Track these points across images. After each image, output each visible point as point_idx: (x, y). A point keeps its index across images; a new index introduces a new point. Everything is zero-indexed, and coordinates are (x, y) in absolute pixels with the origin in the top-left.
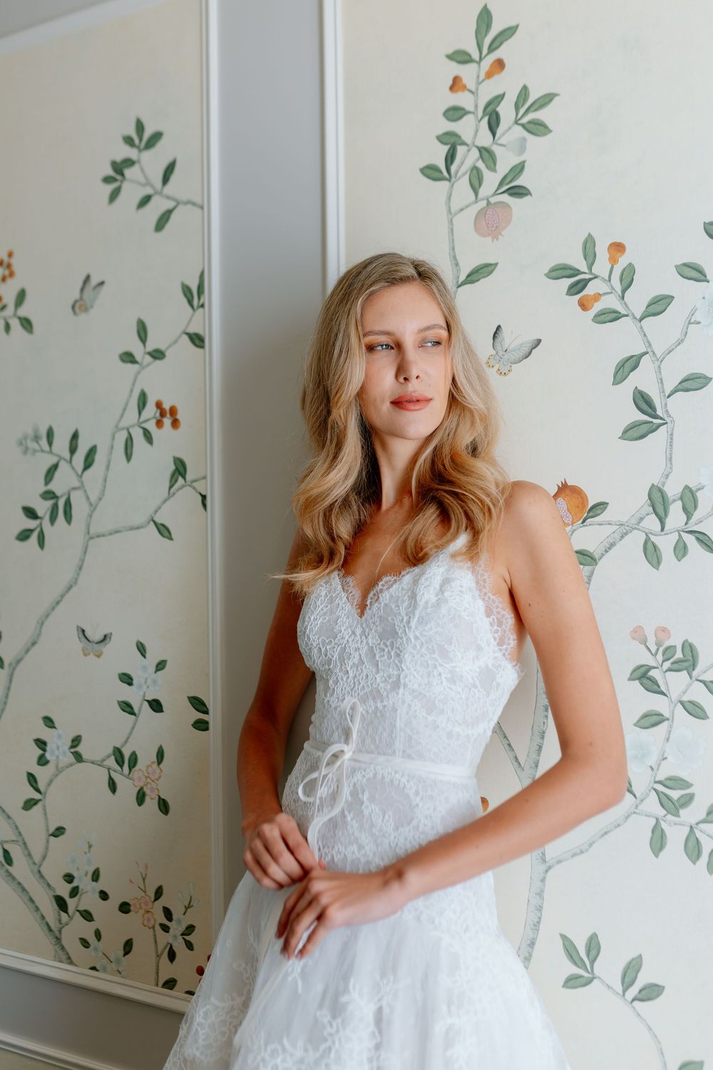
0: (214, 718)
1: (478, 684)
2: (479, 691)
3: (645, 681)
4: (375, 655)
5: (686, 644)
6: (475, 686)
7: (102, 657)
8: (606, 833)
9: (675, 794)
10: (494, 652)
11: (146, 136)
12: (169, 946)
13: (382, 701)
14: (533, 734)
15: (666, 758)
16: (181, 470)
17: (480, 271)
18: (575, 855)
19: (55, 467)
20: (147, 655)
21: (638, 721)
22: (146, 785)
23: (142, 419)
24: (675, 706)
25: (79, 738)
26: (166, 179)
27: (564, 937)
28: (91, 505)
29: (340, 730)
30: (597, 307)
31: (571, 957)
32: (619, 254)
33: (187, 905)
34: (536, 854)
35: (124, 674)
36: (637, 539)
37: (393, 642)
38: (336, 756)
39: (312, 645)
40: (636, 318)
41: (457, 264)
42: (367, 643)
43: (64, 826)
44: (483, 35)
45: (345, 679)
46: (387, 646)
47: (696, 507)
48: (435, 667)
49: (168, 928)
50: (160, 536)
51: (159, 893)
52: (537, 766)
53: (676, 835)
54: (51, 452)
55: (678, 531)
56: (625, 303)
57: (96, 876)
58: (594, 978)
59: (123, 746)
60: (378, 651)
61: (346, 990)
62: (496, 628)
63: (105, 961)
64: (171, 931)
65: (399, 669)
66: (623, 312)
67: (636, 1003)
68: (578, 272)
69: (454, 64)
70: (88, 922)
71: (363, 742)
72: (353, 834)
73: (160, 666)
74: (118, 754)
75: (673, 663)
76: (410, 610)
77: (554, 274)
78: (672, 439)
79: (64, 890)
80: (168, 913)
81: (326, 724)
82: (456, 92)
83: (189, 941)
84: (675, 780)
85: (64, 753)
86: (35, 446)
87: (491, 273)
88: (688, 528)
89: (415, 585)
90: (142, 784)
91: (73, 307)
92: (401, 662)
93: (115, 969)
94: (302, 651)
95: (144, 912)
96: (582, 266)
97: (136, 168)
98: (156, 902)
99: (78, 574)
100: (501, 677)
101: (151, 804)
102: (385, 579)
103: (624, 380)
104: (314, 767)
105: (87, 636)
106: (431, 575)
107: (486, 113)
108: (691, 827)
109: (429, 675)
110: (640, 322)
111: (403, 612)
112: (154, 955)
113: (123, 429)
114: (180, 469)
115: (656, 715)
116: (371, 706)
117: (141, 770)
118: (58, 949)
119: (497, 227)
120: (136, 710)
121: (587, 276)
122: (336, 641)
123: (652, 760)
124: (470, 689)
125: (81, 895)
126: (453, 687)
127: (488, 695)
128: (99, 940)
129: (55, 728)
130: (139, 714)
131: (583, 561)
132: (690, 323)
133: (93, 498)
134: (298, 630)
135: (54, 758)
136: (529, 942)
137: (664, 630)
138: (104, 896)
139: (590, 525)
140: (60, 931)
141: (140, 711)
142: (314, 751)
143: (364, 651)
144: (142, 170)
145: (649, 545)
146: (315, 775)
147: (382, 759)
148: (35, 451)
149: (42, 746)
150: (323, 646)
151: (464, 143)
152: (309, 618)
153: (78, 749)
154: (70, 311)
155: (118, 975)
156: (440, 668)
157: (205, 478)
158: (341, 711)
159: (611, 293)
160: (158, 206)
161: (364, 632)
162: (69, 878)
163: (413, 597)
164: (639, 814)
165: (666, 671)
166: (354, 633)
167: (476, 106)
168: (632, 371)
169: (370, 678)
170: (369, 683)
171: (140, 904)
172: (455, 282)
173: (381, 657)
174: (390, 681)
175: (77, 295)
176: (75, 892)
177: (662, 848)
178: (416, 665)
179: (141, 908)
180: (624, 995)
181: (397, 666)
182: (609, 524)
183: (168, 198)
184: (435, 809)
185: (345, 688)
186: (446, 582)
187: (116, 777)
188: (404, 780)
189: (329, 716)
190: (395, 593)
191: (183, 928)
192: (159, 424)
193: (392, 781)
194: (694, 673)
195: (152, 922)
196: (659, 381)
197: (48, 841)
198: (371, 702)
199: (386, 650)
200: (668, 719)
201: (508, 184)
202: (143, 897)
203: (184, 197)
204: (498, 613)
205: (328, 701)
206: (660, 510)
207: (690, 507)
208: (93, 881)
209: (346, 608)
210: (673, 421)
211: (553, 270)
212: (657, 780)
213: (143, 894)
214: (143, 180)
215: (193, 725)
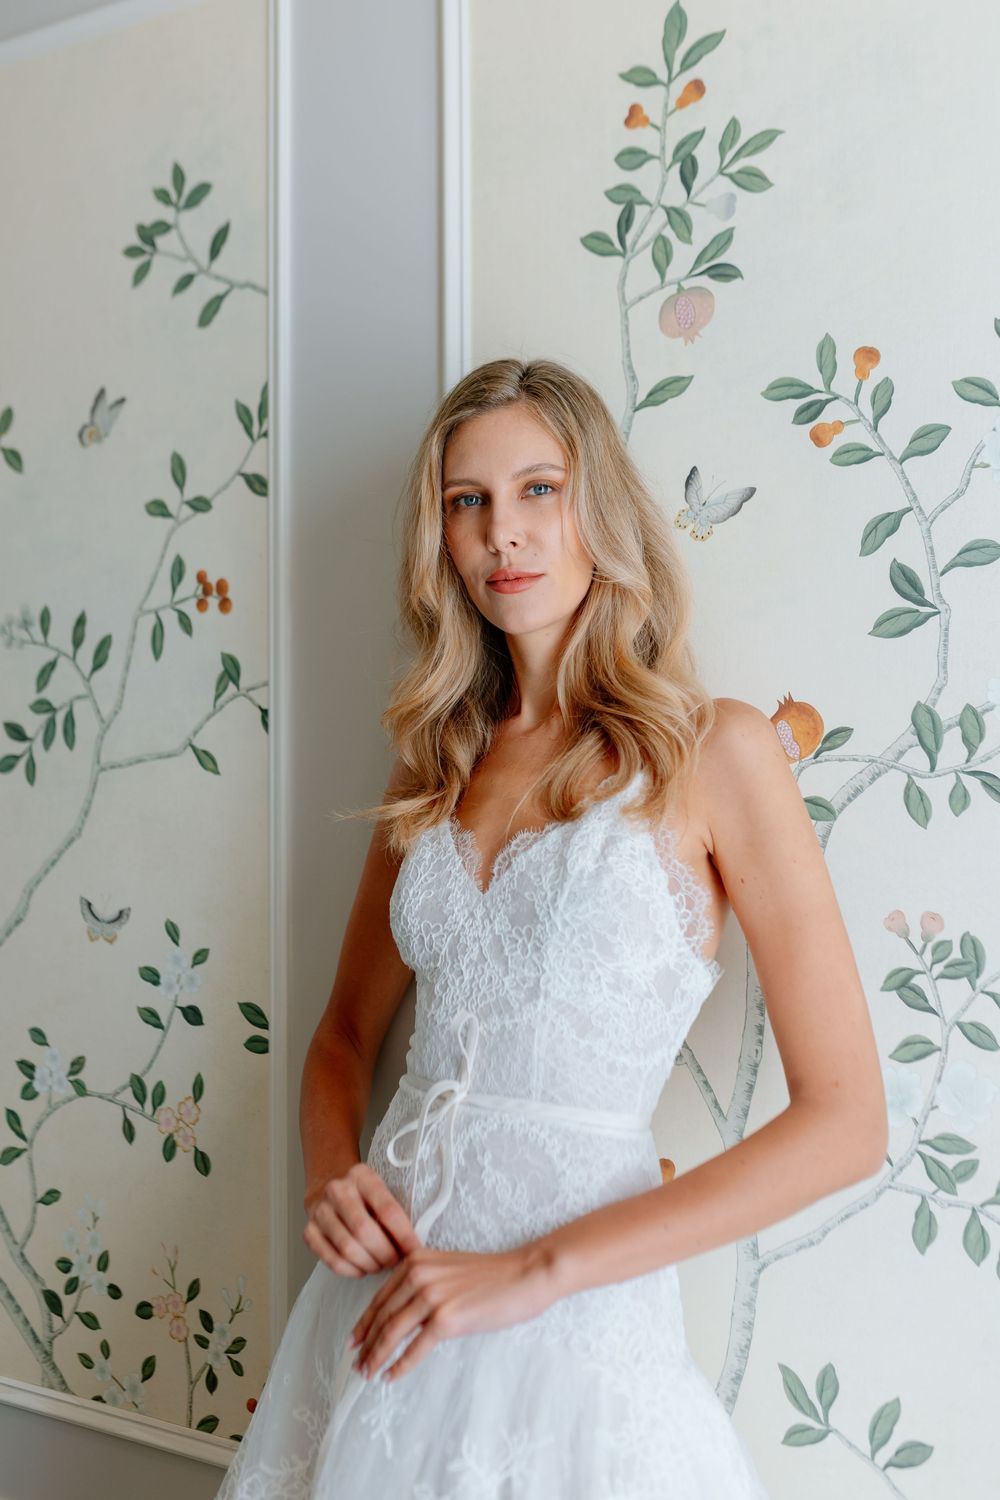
0: (276, 1035)
1: (654, 992)
2: (655, 1002)
3: (905, 992)
4: (503, 948)
5: (967, 938)
6: (649, 995)
7: (117, 943)
8: (847, 1216)
9: (950, 1161)
10: (679, 946)
11: (188, 189)
12: (208, 1368)
13: (512, 1017)
14: (740, 1068)
15: (937, 1107)
16: (233, 672)
17: (667, 388)
18: (801, 1247)
19: (51, 666)
20: (181, 942)
21: (896, 1051)
22: (176, 1131)
23: (178, 597)
24: (950, 1030)
25: (81, 1061)
26: (215, 252)
27: (784, 1369)
28: (102, 721)
29: (448, 1059)
30: (839, 441)
31: (795, 1398)
32: (870, 365)
33: (234, 1308)
34: (745, 1243)
35: (147, 968)
36: (895, 782)
37: (530, 930)
38: (442, 1098)
39: (410, 931)
40: (894, 458)
41: (634, 378)
42: (492, 931)
43: (59, 1190)
44: (674, 44)
45: (457, 983)
46: (521, 935)
47: (981, 737)
48: (592, 967)
49: (207, 1341)
50: (200, 767)
51: (194, 1290)
52: (746, 1115)
53: (951, 1222)
54: (46, 644)
55: (956, 772)
56: (879, 437)
57: (103, 1263)
58: (829, 1431)
59: (144, 1073)
60: (508, 942)
61: (457, 1454)
62: (684, 910)
63: (115, 1388)
64: (211, 1345)
65: (539, 969)
66: (876, 449)
67: (891, 1471)
68: (810, 390)
69: (631, 87)
70: (90, 1330)
71: (483, 1077)
72: (469, 1216)
73: (200, 958)
74: (138, 1085)
75: (947, 967)
76: (556, 882)
77: (776, 393)
78: (946, 635)
79: (57, 1282)
80: (207, 1320)
81: (429, 1049)
82: (634, 127)
83: (236, 1362)
84: (950, 1140)
85: (60, 1082)
86: (24, 635)
87: (682, 391)
88: (971, 767)
89: (565, 845)
90: (171, 1130)
91: (80, 435)
92: (541, 959)
93: (130, 1400)
94: (397, 940)
95: (172, 1317)
96: (816, 380)
97: (172, 235)
98: (190, 1303)
99: (83, 822)
100: (688, 982)
101: (184, 1158)
102: (521, 836)
103: (876, 549)
104: (412, 1115)
105: (95, 913)
106: (588, 831)
107: (677, 157)
108: (974, 1210)
109: (582, 978)
110: (901, 464)
111: (546, 885)
112: (186, 1381)
113: (149, 612)
114: (231, 671)
115: (923, 1042)
116: (495, 1024)
117: (169, 1108)
118: (47, 1369)
119: (692, 324)
120: (164, 1022)
121: (823, 397)
122: (445, 927)
123: (917, 1109)
124: (642, 1000)
125: (82, 1290)
126: (616, 997)
127: (669, 1008)
128: (107, 1357)
129: (47, 1044)
130: (168, 1027)
131: (816, 814)
132: (973, 466)
133: (106, 711)
134: (391, 909)
135: (46, 1089)
136: (734, 1375)
137: (934, 917)
138: (115, 1292)
139: (826, 760)
140: (51, 1343)
141: (169, 1022)
142: (411, 1090)
143: (486, 942)
144: (182, 239)
145: (913, 792)
146: (413, 1126)
147: (511, 1103)
148: (23, 642)
149: (29, 1071)
150: (427, 934)
151: (645, 202)
152: (407, 892)
153: (80, 1076)
154: (76, 440)
155: (135, 1409)
156: (599, 970)
157: (266, 684)
158: (449, 1031)
159: (858, 421)
160: (203, 290)
161: (487, 913)
162: (65, 1265)
163: (562, 862)
164: (896, 1189)
165: (937, 978)
166: (472, 915)
167: (663, 148)
168: (888, 535)
169: (495, 982)
170: (493, 990)
171: (167, 1305)
172: (630, 404)
173: (511, 951)
174: (525, 987)
175: (85, 418)
176: (73, 1286)
177: (930, 1239)
178: (563, 964)
179: (168, 1311)
180: (873, 1458)
181: (536, 965)
182: (854, 760)
183: (218, 278)
184: (590, 1179)
185: (458, 998)
186: (610, 842)
187: (133, 1117)
188: (543, 1135)
189: (433, 1038)
190: (535, 857)
191: (227, 1343)
192: (202, 605)
193: (526, 1136)
194: (979, 982)
195: (184, 1333)
196: (929, 550)
197: (35, 1211)
198: (495, 1018)
199: (520, 941)
200: (939, 1049)
201: (709, 261)
202: (171, 1295)
203: (240, 276)
204: (688, 888)
205: (433, 1016)
206: (930, 741)
207: (973, 737)
208: (99, 1269)
209: (462, 878)
210: (948, 610)
211: (773, 387)
212: (923, 1138)
213: (171, 1291)
214: (181, 252)
215: (245, 1045)
